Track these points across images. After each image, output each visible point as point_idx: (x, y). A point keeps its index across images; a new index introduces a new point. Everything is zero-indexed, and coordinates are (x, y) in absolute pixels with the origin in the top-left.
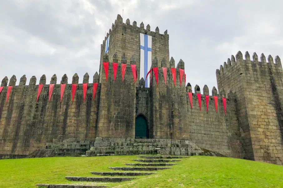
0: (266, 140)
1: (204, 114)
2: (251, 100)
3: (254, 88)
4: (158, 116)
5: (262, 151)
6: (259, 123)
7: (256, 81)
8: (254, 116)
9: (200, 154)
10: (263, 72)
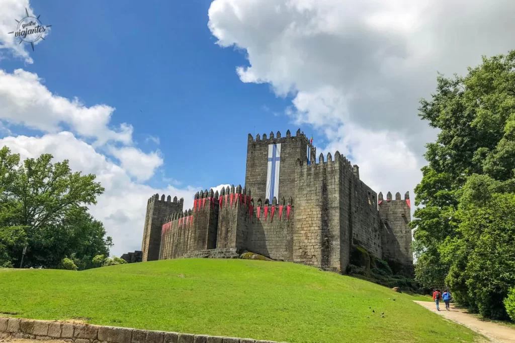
0: (306, 241)
1: (269, 223)
2: (300, 205)
3: (305, 192)
4: (220, 233)
5: (301, 250)
6: (303, 226)
7: (308, 185)
8: (299, 220)
9: (234, 258)
10: (316, 174)
